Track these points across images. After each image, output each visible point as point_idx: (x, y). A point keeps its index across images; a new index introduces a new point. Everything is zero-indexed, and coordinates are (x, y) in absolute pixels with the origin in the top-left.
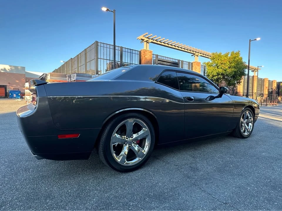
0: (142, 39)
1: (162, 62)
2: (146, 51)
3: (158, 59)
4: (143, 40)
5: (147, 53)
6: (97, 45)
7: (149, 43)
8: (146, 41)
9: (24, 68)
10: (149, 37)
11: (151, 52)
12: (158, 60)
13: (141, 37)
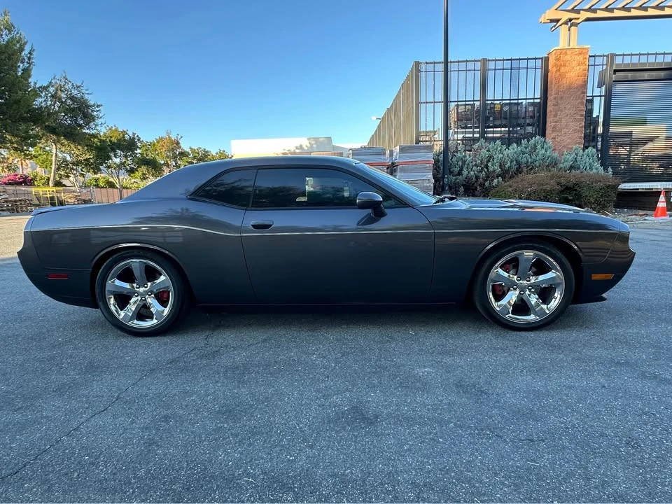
0: (552, 21)
1: (630, 75)
2: (563, 52)
3: (614, 68)
4: (558, 21)
5: (568, 57)
6: (418, 71)
7: (576, 25)
8: (566, 23)
9: (329, 139)
10: (576, 6)
11: (582, 52)
12: (615, 71)
13: (551, 14)
